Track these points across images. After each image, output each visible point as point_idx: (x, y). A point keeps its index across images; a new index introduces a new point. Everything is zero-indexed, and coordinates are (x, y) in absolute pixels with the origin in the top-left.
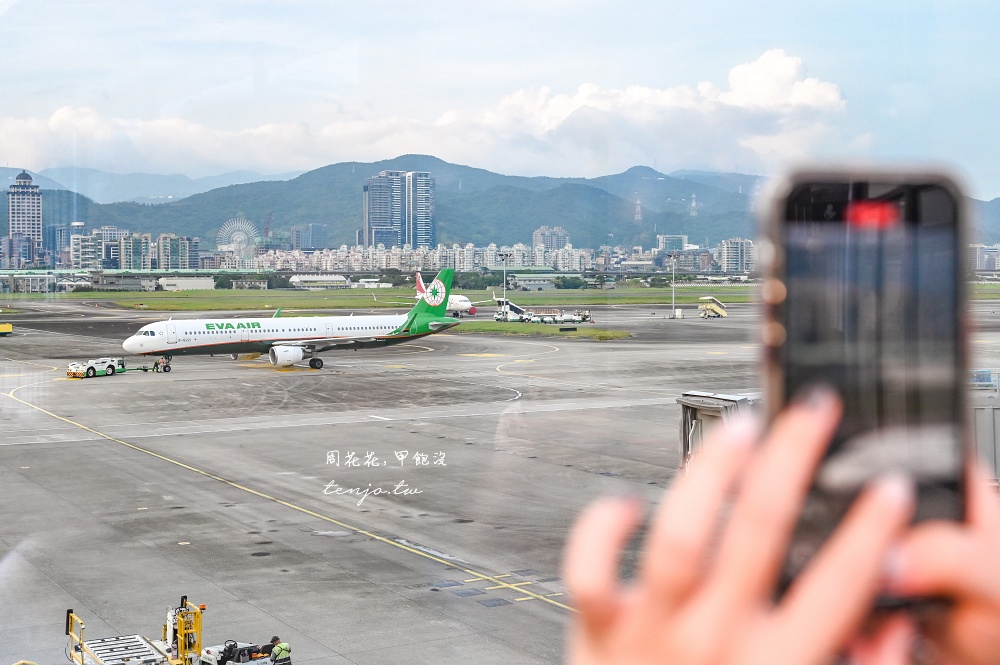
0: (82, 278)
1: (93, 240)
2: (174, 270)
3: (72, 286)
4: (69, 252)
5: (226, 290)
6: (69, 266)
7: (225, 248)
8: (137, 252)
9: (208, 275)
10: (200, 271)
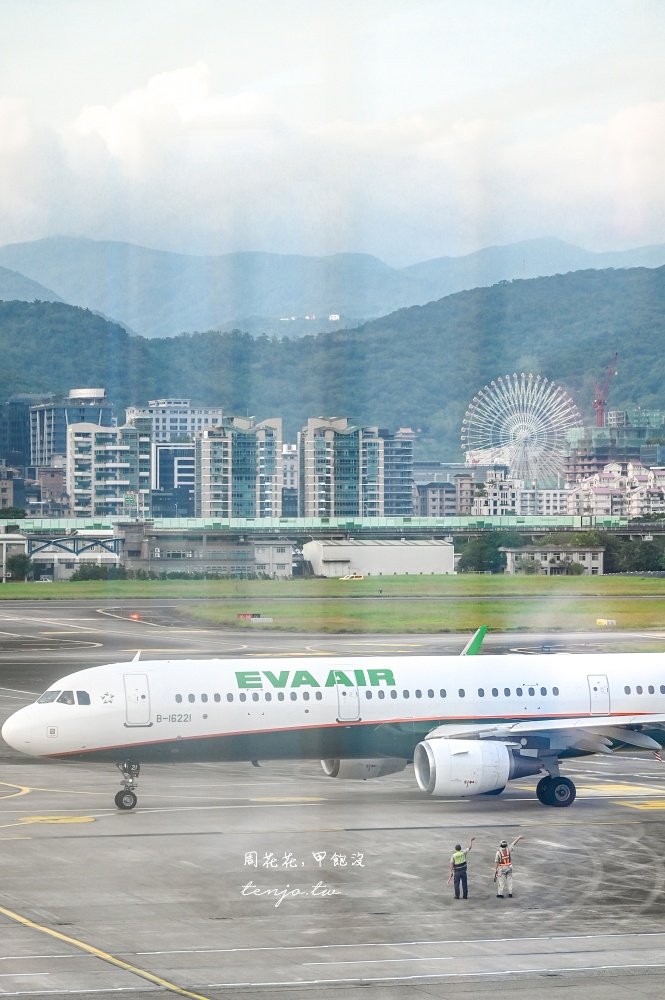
0: (96, 541)
1: (127, 436)
2: (343, 521)
3: (69, 565)
4: (62, 472)
5: (488, 575)
6: (58, 510)
7: (484, 457)
8: (244, 471)
9: (439, 534)
10: (417, 522)
